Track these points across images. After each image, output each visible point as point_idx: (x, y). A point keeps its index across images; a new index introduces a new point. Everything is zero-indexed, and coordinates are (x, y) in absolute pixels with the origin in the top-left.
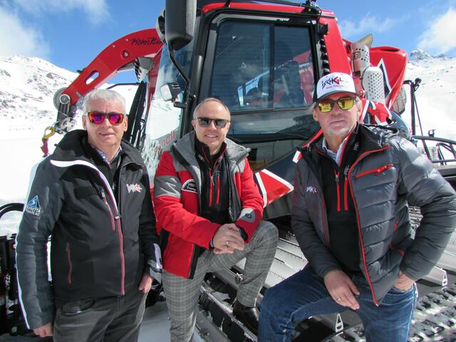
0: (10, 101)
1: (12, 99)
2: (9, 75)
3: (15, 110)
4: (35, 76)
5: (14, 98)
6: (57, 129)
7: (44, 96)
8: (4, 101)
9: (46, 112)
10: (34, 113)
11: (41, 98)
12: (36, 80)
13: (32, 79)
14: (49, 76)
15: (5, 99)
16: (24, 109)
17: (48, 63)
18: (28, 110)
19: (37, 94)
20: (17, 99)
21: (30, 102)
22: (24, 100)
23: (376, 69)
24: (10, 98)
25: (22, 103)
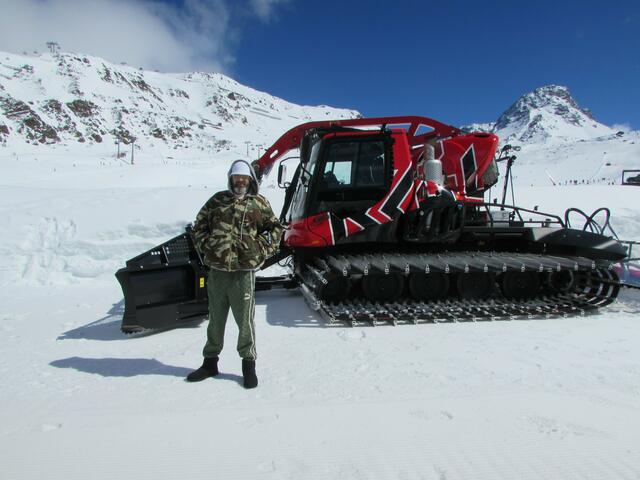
0: (188, 129)
1: (189, 126)
2: (187, 97)
3: (191, 139)
4: (215, 98)
5: (191, 124)
7: (223, 122)
8: (181, 129)
9: (224, 142)
10: (212, 144)
11: (220, 124)
12: (216, 102)
13: (212, 101)
14: (231, 96)
15: (182, 126)
16: (201, 139)
17: (230, 80)
18: (204, 140)
19: (216, 119)
20: (194, 125)
21: (208, 129)
22: (201, 127)
23: (438, 161)
24: (187, 124)
25: (200, 131)
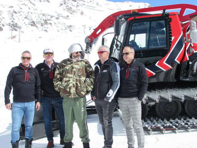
1: (50, 18)
3: (52, 26)
4: (64, 1)
5: (51, 17)
6: (86, 52)
7: (70, 15)
8: (46, 20)
9: (71, 26)
10: (63, 27)
11: (68, 16)
12: (65, 3)
13: (63, 3)
15: (46, 19)
16: (57, 25)
18: (59, 26)
19: (66, 13)
20: (53, 18)
21: (61, 20)
22: (57, 18)
24: (49, 18)
25: (56, 21)
